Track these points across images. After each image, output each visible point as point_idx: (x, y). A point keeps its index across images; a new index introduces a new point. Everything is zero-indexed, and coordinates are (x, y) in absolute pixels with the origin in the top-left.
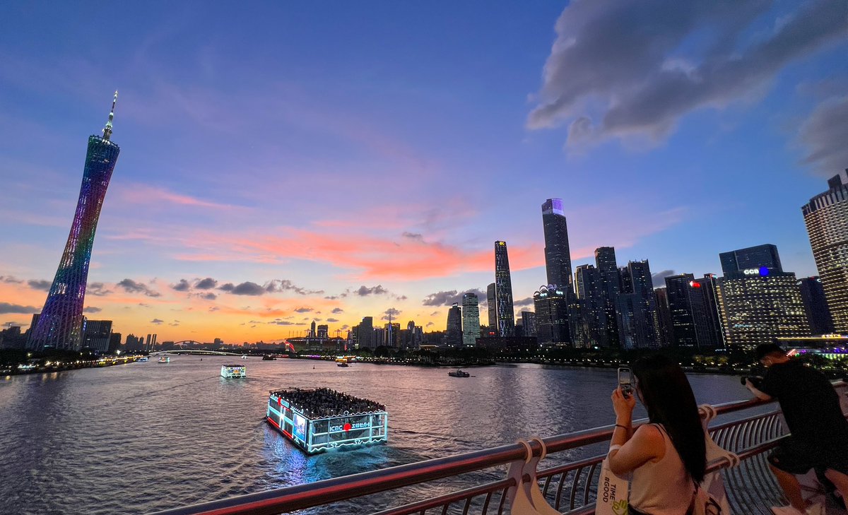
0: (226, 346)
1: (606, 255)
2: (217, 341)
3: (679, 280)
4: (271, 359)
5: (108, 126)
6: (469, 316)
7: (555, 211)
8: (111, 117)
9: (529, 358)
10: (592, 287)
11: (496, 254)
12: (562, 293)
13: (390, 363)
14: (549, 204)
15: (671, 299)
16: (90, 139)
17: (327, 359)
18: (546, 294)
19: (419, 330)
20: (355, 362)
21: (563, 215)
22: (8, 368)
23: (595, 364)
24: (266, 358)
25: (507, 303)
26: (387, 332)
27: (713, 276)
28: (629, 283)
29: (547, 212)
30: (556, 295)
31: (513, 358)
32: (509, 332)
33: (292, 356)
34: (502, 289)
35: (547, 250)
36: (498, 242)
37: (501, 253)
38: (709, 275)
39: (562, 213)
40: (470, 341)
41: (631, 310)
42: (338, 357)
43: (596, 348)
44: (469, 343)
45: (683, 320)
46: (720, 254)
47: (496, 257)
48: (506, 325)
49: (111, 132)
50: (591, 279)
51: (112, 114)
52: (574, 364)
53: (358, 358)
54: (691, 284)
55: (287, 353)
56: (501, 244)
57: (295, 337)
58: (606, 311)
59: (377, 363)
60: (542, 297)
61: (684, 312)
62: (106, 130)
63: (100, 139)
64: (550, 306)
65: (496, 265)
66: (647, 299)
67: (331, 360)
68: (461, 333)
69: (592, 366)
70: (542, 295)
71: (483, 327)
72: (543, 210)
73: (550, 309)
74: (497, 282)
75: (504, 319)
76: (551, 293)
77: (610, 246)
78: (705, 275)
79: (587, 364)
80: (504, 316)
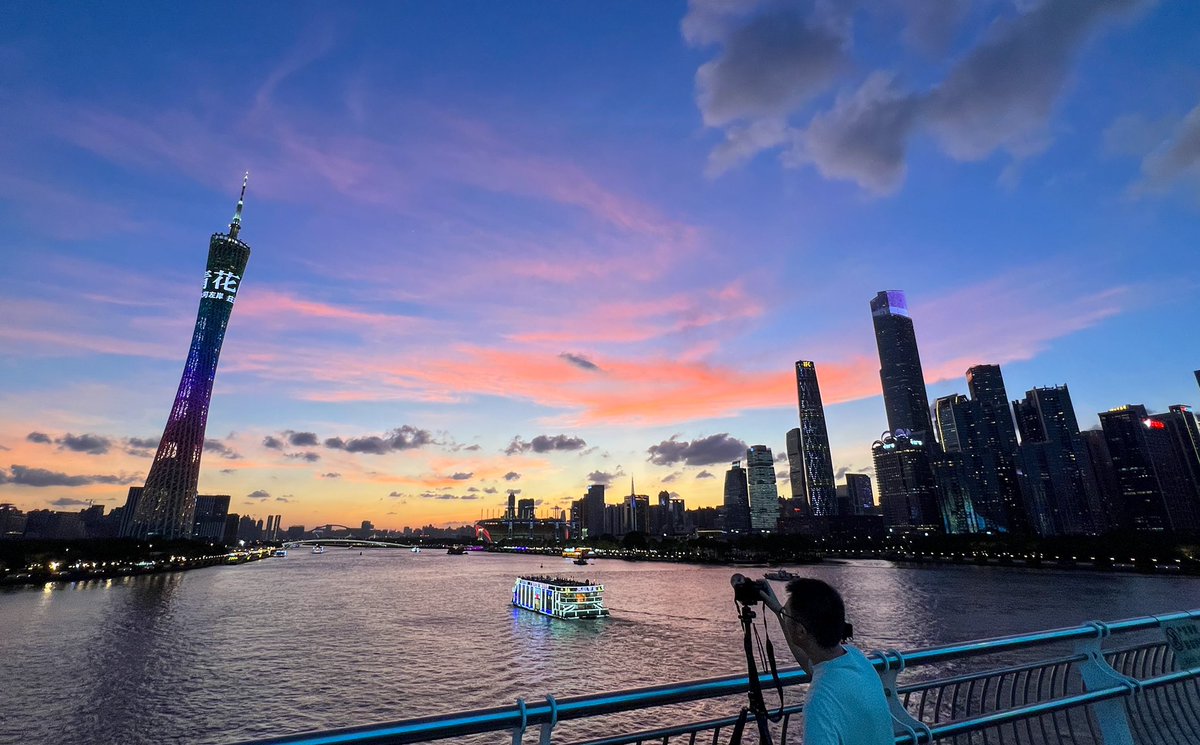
0: (378, 532)
1: (987, 378)
2: (366, 525)
3: (1126, 417)
4: (459, 552)
5: (236, 220)
6: (761, 482)
7: (894, 310)
8: (240, 206)
9: (876, 550)
10: (972, 433)
11: (799, 381)
12: (920, 443)
13: (650, 559)
14: (881, 300)
15: (1114, 449)
16: (212, 239)
17: (547, 553)
18: (893, 445)
19: (680, 505)
20: (595, 558)
21: (907, 316)
22: (128, 565)
23: (995, 560)
24: (452, 552)
25: (821, 461)
26: (629, 510)
27: (1185, 409)
28: (1037, 423)
29: (878, 313)
30: (912, 447)
31: (850, 551)
32: (828, 509)
33: (487, 547)
34: (812, 438)
35: (884, 373)
36: (801, 362)
37: (807, 381)
38: (1177, 407)
39: (905, 313)
40: (765, 523)
41: (1045, 468)
42: (566, 550)
43: (989, 533)
44: (760, 526)
45: (1140, 485)
46: (1195, 372)
47: (799, 386)
48: (823, 497)
49: (239, 228)
50: (969, 419)
51: (241, 202)
52: (958, 560)
53: (597, 550)
54: (1148, 423)
55: (481, 543)
56: (805, 365)
57: (491, 518)
58: (1001, 471)
59: (629, 559)
60: (886, 451)
61: (1140, 472)
62: (233, 226)
63: (226, 238)
64: (901, 465)
65: (800, 399)
66: (1071, 450)
67: (554, 554)
68: (749, 510)
69: (991, 564)
70: (886, 447)
71: (781, 500)
72: (873, 310)
73: (902, 470)
74: (803, 426)
75: (818, 486)
76: (902, 444)
77: (993, 364)
78: (1172, 408)
79: (981, 561)
80: (818, 481)
